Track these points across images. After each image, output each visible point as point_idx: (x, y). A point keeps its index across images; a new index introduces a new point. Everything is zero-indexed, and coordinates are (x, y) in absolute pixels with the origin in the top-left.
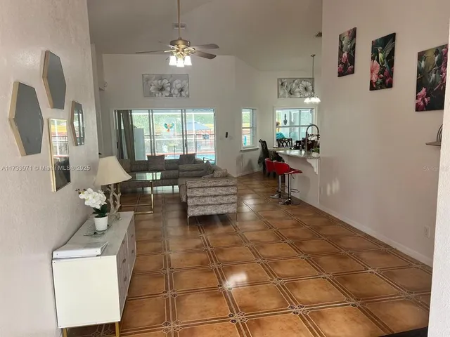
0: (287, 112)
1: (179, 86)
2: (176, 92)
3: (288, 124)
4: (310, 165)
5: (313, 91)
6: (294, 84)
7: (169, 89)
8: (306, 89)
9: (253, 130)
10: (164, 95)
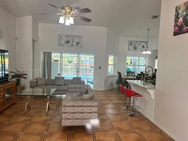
0: (132, 58)
1: (77, 41)
2: (75, 44)
3: (132, 64)
4: (149, 93)
5: (147, 48)
6: (137, 44)
7: (71, 42)
8: (143, 47)
9: (114, 66)
10: (69, 45)
